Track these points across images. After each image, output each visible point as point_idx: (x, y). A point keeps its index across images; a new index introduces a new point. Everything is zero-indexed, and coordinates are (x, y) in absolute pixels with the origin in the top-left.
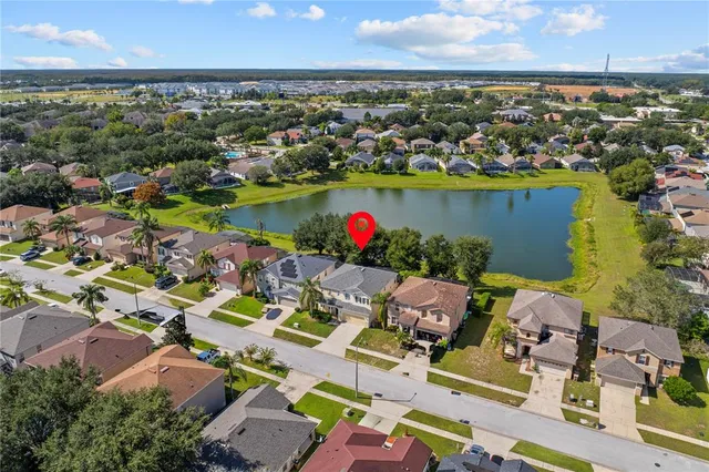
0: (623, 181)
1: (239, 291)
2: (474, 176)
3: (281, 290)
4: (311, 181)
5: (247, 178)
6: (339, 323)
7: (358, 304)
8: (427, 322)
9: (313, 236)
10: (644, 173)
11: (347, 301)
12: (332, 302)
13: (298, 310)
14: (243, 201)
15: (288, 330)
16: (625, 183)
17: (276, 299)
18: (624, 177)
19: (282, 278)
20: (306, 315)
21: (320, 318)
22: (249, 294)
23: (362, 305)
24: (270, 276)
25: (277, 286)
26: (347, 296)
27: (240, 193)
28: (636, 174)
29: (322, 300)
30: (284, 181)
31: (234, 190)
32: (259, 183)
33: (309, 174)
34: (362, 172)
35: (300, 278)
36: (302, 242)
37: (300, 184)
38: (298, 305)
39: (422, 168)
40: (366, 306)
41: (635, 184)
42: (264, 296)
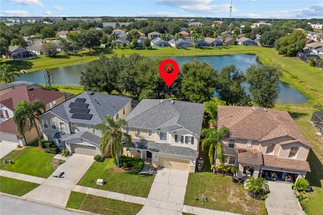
0: (288, 44)
1: (21, 143)
2: (193, 49)
3: (73, 136)
4: (89, 54)
5: (42, 53)
6: (156, 170)
7: (179, 144)
8: (275, 159)
9: (102, 77)
10: (301, 39)
11: (162, 142)
12: (142, 144)
13: (98, 159)
14: (38, 67)
15: (90, 191)
16: (289, 46)
17: (69, 148)
18: (289, 42)
19: (73, 120)
20: (110, 164)
21: (129, 166)
22: (34, 144)
23: (184, 145)
24: (56, 121)
25: (68, 131)
26: (162, 136)
27: (36, 63)
28: (296, 40)
29: (129, 143)
30: (69, 54)
31: (31, 61)
32: (50, 56)
33: (87, 50)
34: (122, 49)
35: (96, 120)
36: (91, 83)
37: (81, 56)
38: (99, 152)
39: (160, 45)
40: (189, 145)
41: (295, 46)
42: (52, 144)
